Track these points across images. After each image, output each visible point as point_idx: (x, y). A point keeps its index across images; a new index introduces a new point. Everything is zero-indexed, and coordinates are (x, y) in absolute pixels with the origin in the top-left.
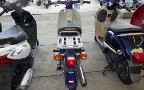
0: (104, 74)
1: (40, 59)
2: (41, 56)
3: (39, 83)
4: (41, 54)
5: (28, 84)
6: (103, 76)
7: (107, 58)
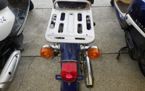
0: (118, 58)
1: (35, 29)
2: (37, 25)
3: (32, 66)
4: (36, 22)
5: (10, 78)
6: (116, 60)
7: (128, 39)
